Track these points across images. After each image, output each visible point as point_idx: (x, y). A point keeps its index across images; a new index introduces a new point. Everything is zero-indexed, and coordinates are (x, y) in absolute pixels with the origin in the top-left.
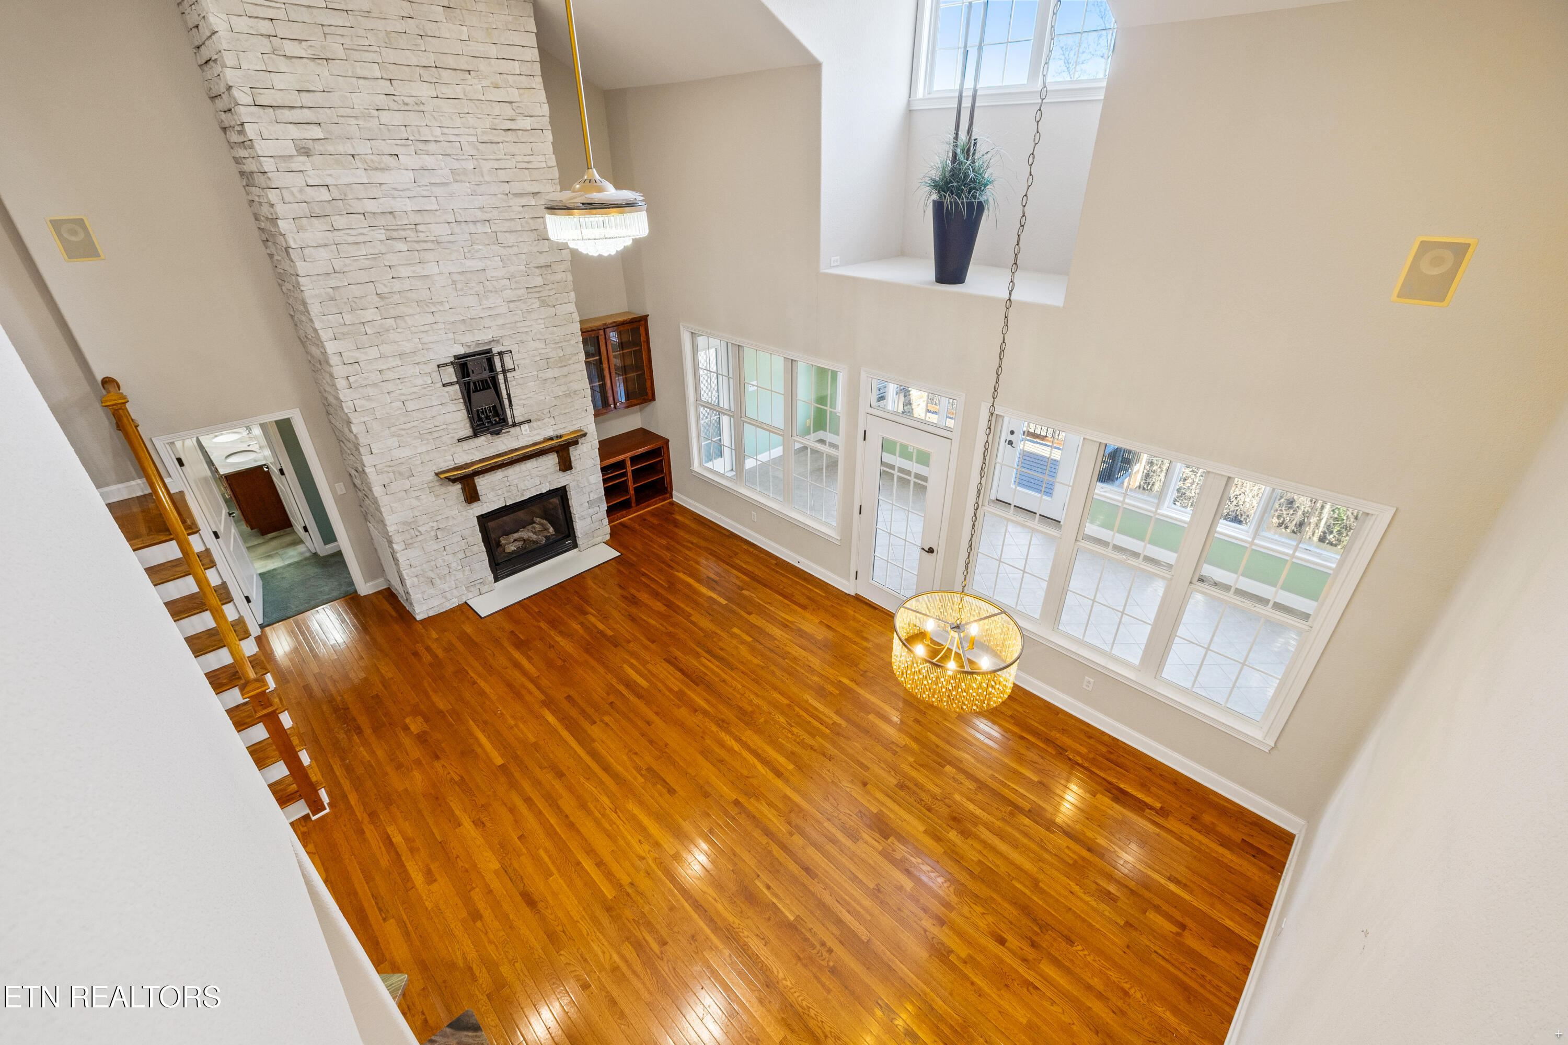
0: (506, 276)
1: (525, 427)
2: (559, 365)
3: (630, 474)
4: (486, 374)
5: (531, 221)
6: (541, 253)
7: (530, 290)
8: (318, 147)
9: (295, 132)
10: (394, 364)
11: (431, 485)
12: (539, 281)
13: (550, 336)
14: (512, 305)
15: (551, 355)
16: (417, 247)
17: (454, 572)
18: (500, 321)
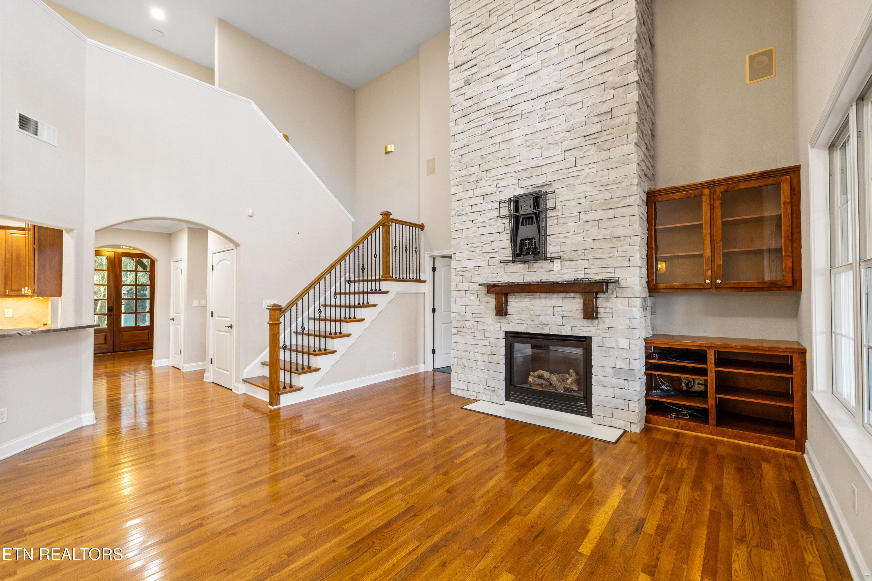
0: (566, 130)
1: (557, 264)
2: (604, 208)
3: (711, 376)
4: (531, 210)
5: (599, 77)
6: (604, 102)
7: (586, 138)
8: (474, 78)
9: (466, 74)
10: (479, 202)
11: (479, 292)
12: (598, 128)
13: (600, 179)
14: (567, 153)
15: (597, 197)
16: (509, 120)
17: (478, 370)
18: (555, 167)
